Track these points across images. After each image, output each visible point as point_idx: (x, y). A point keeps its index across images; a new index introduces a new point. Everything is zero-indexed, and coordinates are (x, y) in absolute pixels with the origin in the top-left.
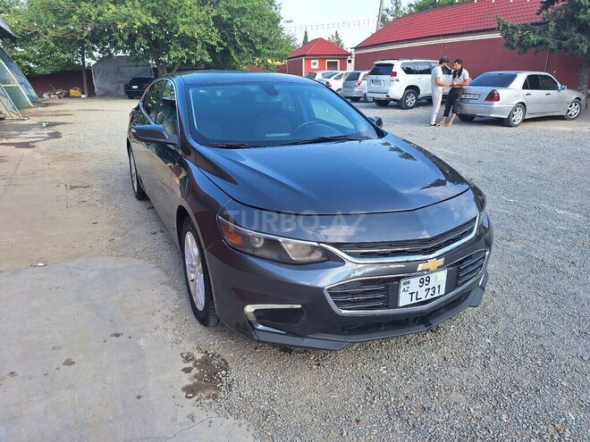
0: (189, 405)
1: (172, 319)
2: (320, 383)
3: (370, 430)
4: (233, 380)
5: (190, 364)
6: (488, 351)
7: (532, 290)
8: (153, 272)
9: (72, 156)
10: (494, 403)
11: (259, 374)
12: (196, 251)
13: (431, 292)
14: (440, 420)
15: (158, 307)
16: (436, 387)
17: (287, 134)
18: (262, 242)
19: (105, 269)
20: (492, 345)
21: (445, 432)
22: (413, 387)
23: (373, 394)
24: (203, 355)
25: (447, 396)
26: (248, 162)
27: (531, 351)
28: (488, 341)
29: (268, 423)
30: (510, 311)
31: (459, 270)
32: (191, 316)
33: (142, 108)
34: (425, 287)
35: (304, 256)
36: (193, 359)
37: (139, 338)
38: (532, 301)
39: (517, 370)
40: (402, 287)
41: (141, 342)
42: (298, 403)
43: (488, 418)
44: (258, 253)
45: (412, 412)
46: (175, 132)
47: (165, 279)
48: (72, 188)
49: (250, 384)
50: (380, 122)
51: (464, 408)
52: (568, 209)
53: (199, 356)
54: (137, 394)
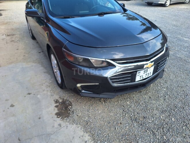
0: (59, 120)
1: (49, 87)
2: (106, 109)
3: (126, 127)
4: (74, 109)
5: (58, 104)
6: (165, 94)
7: (178, 69)
8: (41, 68)
9: (7, 23)
10: (169, 114)
11: (83, 107)
12: (56, 62)
13: (147, 75)
14: (151, 121)
15: (44, 82)
16: (148, 109)
17: (88, 11)
18: (82, 59)
19: (23, 68)
20: (166, 91)
21: (152, 126)
22: (140, 109)
23: (126, 113)
24: (62, 100)
25: (152, 112)
26: (73, 24)
27: (180, 93)
28: (165, 90)
29: (88, 126)
30: (171, 78)
31: (158, 66)
32: (56, 85)
33: (29, 2)
34: (146, 73)
35: (99, 64)
36: (59, 102)
37: (38, 95)
38: (178, 73)
39: (176, 100)
40: (137, 74)
41: (39, 96)
42: (98, 117)
43: (167, 120)
44: (81, 64)
45: (140, 119)
46: (43, 12)
47: (45, 71)
48: (8, 35)
49: (80, 111)
50: (124, 5)
51: (158, 116)
52: (188, 38)
53: (61, 101)
54: (39, 117)
